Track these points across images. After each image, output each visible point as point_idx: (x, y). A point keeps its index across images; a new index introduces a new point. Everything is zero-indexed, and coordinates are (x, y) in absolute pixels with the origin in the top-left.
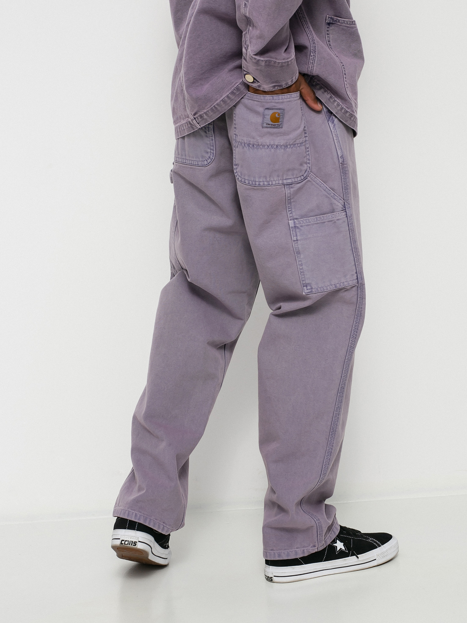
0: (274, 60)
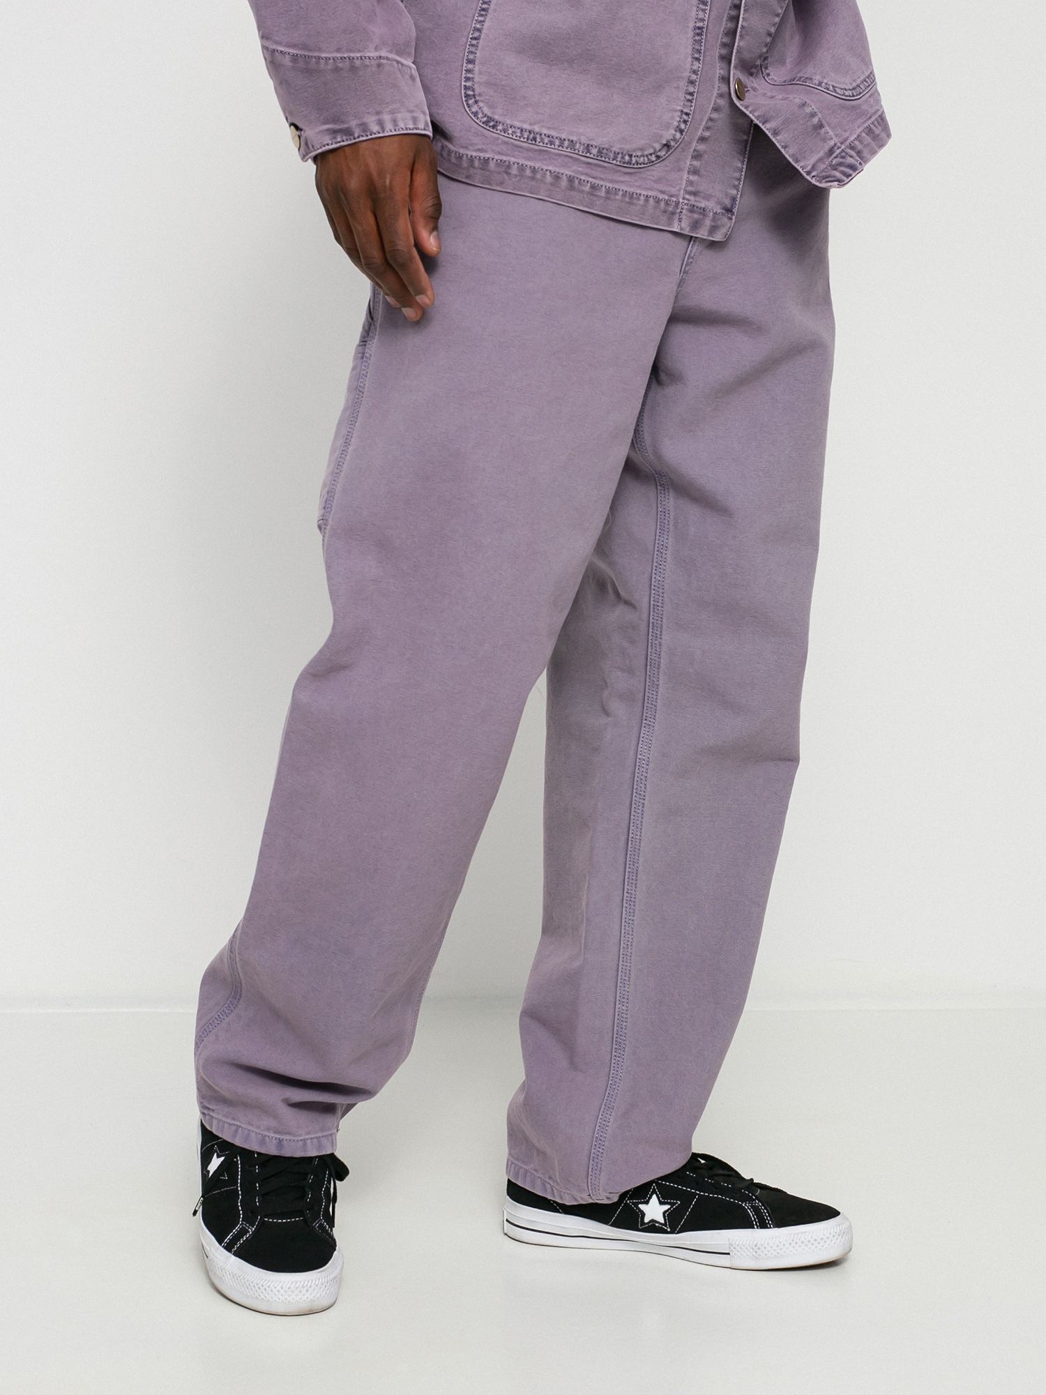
0: (316, 54)
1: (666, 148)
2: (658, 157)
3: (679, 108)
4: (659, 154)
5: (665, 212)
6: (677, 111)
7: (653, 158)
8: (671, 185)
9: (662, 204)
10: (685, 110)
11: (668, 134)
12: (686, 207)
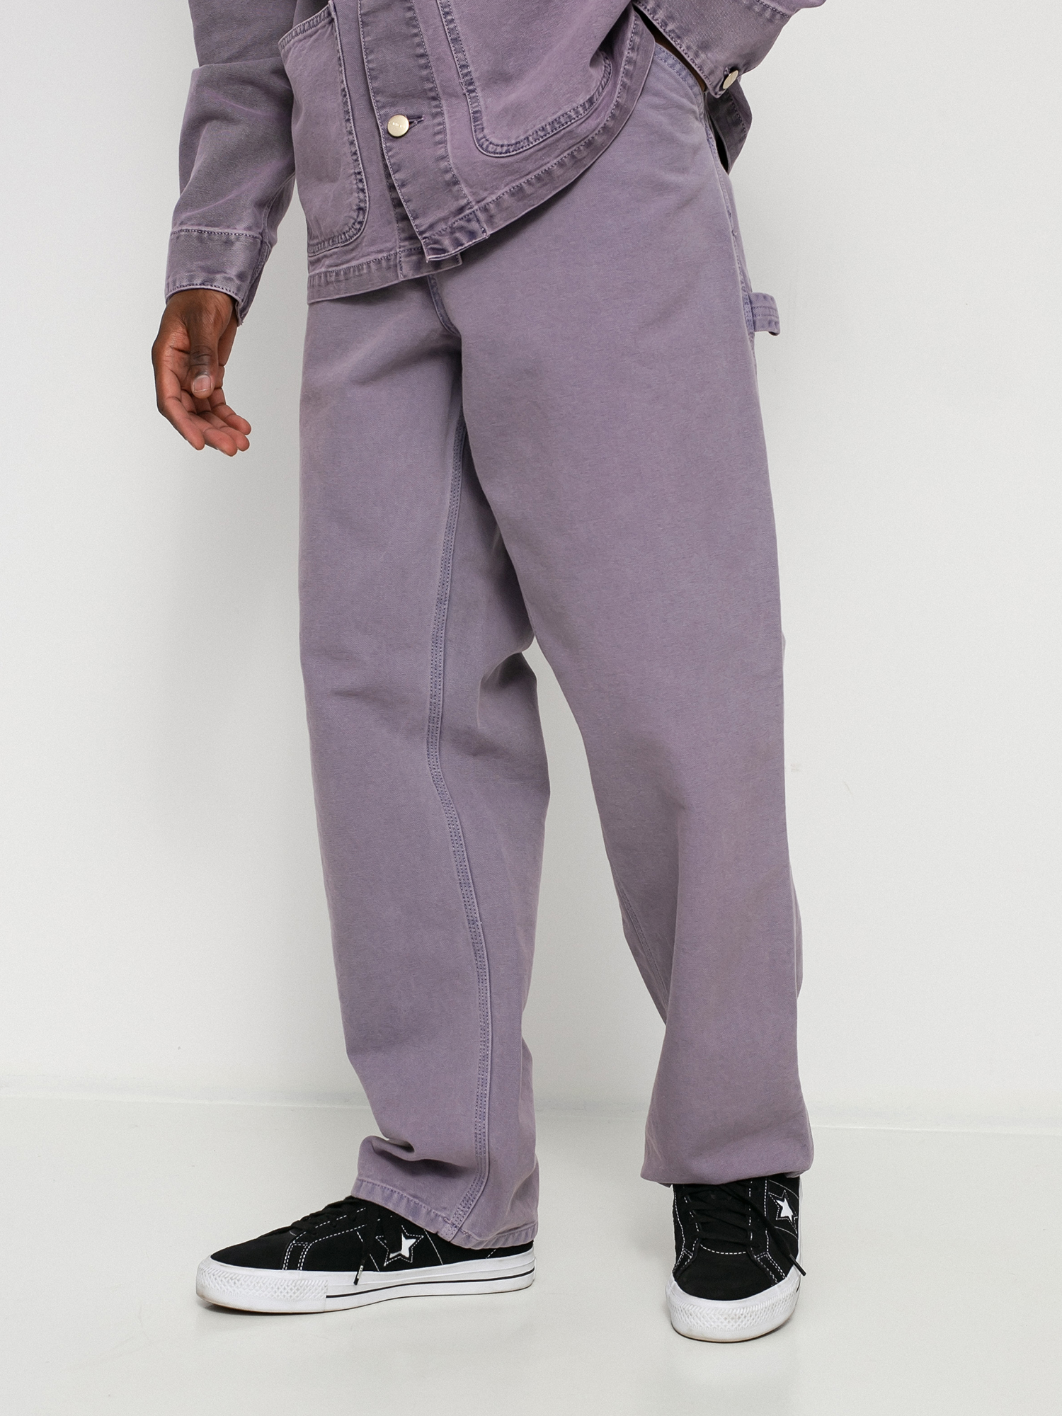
1: (361, 212)
2: (361, 223)
3: (352, 171)
4: (359, 220)
5: (389, 268)
6: (351, 175)
7: (358, 226)
8: (386, 241)
9: (384, 263)
10: (356, 171)
11: (354, 199)
12: (403, 254)
